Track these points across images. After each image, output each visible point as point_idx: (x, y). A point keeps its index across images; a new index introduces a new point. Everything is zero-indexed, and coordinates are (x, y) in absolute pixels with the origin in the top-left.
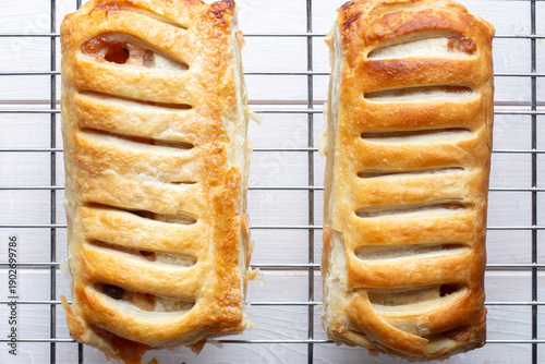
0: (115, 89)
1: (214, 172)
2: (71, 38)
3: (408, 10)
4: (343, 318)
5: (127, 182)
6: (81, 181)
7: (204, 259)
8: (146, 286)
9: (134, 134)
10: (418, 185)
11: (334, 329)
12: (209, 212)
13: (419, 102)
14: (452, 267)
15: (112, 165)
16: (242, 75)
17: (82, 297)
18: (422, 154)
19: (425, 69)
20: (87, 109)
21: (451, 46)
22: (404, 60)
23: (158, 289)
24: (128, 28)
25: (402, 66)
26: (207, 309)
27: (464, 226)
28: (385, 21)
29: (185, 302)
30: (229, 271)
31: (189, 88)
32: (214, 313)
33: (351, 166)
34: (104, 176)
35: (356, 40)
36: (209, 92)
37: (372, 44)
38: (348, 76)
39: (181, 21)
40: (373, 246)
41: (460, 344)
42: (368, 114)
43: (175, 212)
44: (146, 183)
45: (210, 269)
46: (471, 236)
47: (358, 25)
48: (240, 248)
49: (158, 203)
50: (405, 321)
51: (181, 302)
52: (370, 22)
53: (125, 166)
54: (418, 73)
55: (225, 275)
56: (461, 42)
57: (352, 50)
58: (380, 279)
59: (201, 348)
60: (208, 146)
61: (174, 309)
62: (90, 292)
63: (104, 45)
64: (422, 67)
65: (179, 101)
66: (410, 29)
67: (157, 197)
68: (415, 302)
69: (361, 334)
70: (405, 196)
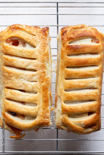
0: (15, 54)
1: (42, 78)
2: (2, 38)
3: (80, 30)
4: (60, 122)
5: (18, 81)
6: (5, 81)
7: (39, 104)
8: (23, 112)
9: (20, 67)
10: (82, 82)
11: (58, 125)
12: (41, 90)
13: (83, 58)
14: (91, 107)
15: (14, 76)
16: (50, 49)
17: (4, 115)
18: (83, 73)
19: (85, 48)
20: (7, 59)
21: (92, 41)
22: (79, 45)
23: (26, 113)
24: (19, 36)
25: (78, 47)
26: (40, 119)
27: (95, 94)
28: (73, 33)
29: (33, 117)
30: (46, 108)
31: (36, 53)
32: (42, 120)
33: (63, 76)
34: (11, 80)
35: (66, 39)
36: (41, 55)
37: (70, 40)
38: (63, 50)
39: (33, 34)
40: (69, 100)
41: (94, 130)
42: (68, 61)
43: (31, 91)
44: (23, 82)
45: (41, 107)
46: (97, 97)
47: (66, 34)
48: (49, 101)
49: (26, 88)
50: (78, 123)
51: (32, 117)
52: (69, 33)
53: (17, 76)
54: (83, 49)
55: (45, 109)
56: (95, 40)
57: (64, 42)
58: (71, 110)
59: (38, 130)
60: (41, 71)
61: (30, 119)
62: (7, 114)
63: (12, 40)
64: (84, 47)
65: (33, 57)
66: (81, 36)
67: (26, 86)
68: (81, 117)
69: (65, 126)
70: (78, 86)
